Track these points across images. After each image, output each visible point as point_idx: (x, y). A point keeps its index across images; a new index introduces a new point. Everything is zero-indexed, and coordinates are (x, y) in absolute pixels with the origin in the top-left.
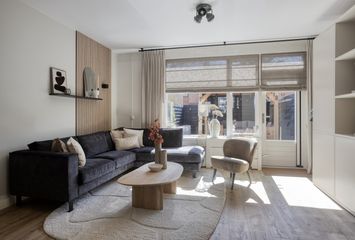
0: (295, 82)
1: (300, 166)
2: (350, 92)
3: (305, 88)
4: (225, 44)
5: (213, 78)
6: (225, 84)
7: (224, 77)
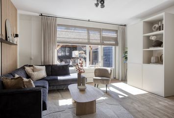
0: (114, 43)
1: (115, 78)
2: (149, 48)
3: (117, 45)
4: (89, 21)
5: (81, 37)
6: (87, 41)
7: (86, 37)
